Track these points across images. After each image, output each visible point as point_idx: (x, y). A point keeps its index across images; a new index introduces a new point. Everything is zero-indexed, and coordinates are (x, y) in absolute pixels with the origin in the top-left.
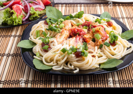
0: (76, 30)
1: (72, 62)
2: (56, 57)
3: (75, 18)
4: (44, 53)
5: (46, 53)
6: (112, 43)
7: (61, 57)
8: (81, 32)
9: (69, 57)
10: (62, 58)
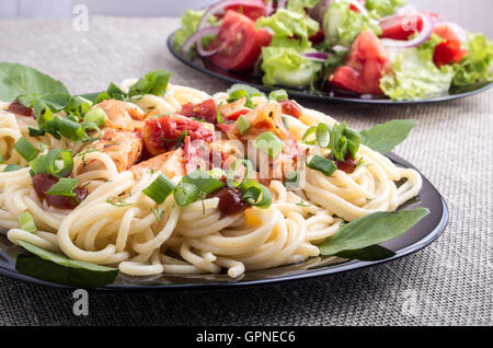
0: (174, 126)
1: (199, 238)
2: (129, 220)
3: (139, 96)
4: (59, 216)
5: (67, 211)
6: (343, 159)
7: (150, 219)
8: (194, 130)
9: (187, 216)
10: (152, 226)
